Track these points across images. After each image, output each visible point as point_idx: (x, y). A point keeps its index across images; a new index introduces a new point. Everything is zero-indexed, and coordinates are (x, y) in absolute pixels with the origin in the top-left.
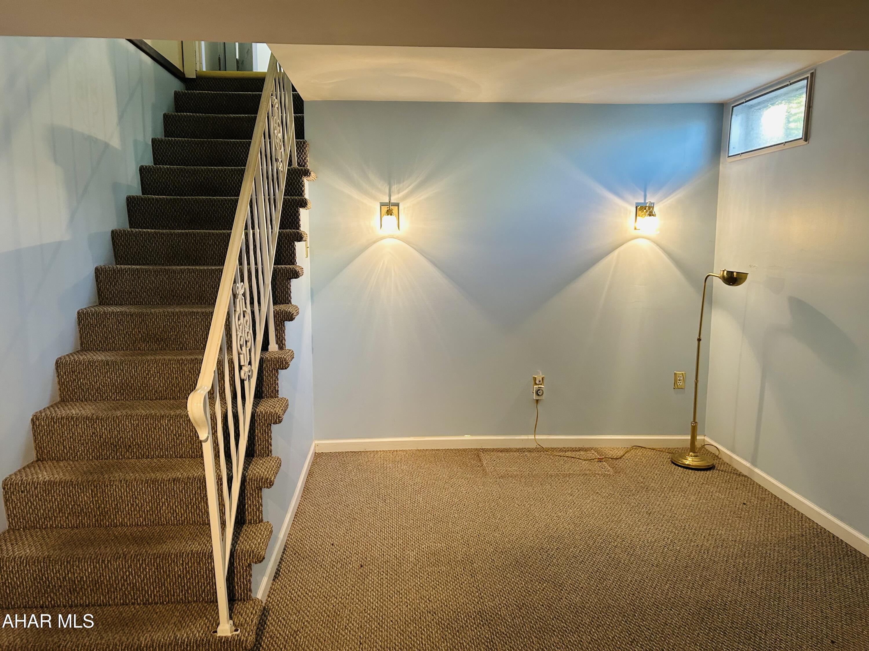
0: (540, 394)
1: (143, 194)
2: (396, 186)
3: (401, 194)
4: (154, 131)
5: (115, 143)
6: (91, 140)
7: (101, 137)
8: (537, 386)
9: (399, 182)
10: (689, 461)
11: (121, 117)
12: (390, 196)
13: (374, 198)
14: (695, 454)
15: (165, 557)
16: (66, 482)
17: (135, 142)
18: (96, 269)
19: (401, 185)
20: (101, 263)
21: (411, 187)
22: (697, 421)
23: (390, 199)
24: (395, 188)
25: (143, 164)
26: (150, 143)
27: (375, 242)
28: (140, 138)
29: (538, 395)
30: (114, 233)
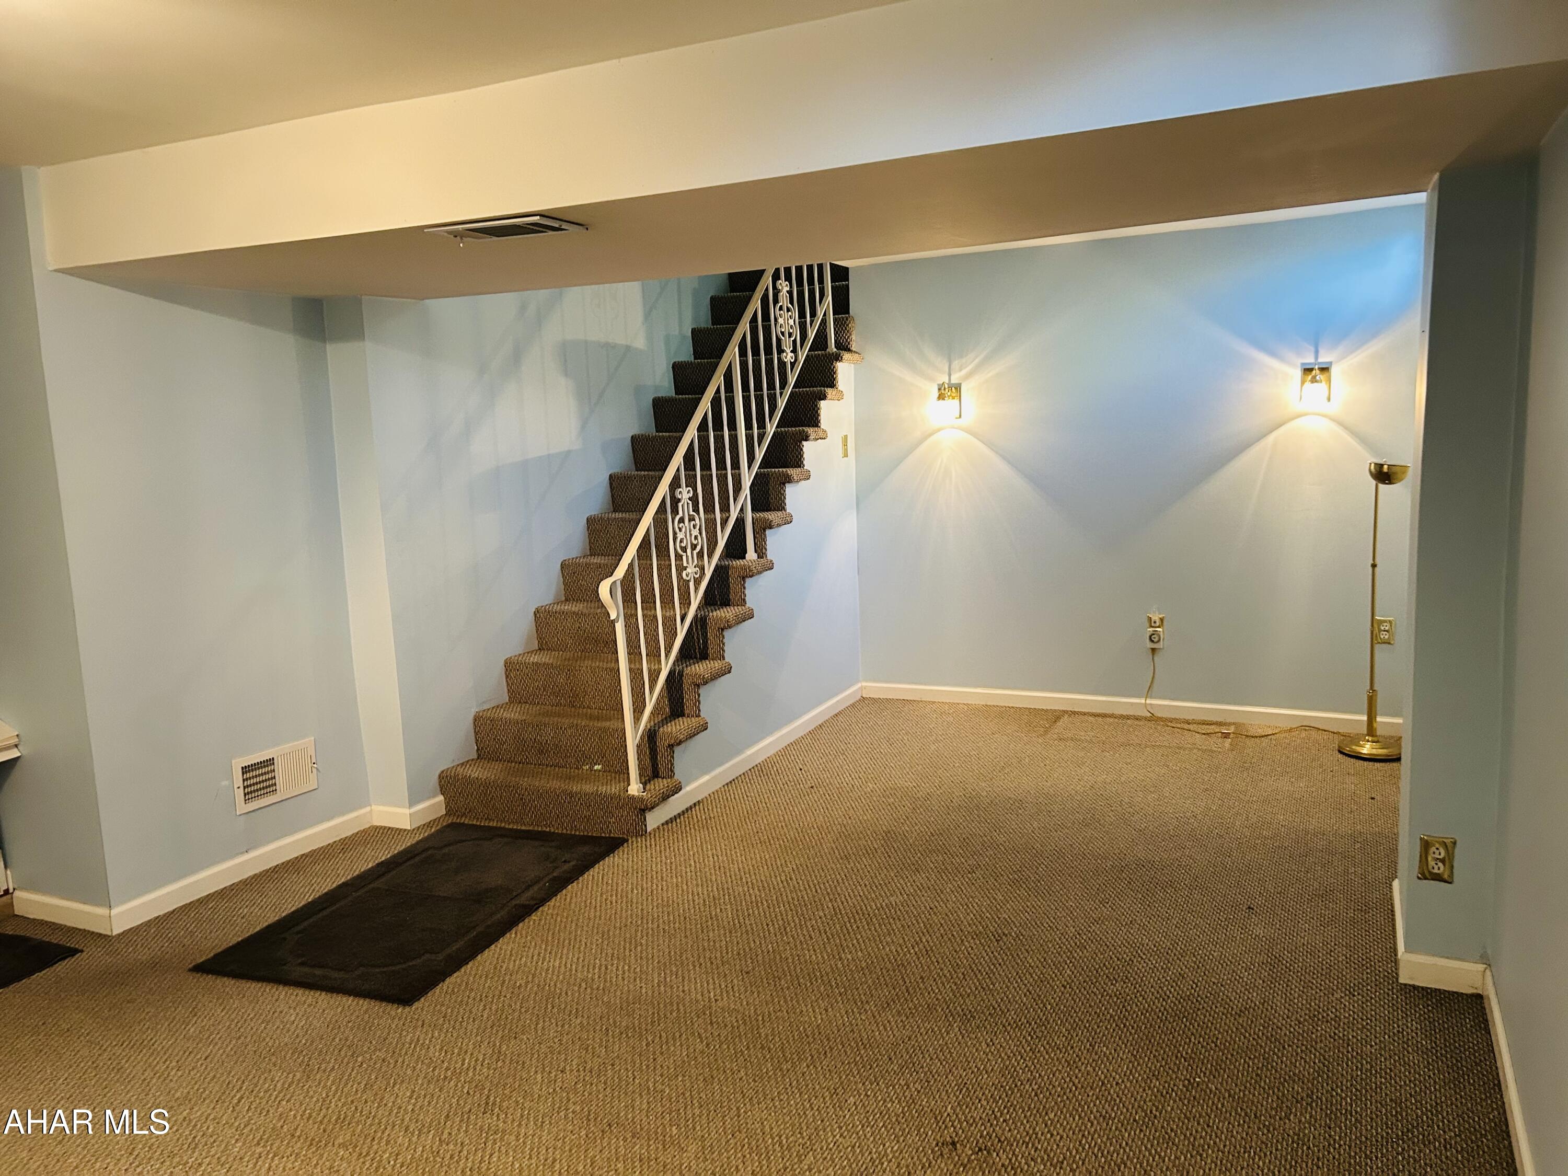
0: (1155, 640)
1: (676, 393)
2: (957, 362)
3: (964, 372)
4: (695, 319)
5: (640, 343)
6: (609, 347)
7: (621, 340)
8: (1151, 629)
9: (961, 357)
10: (1367, 749)
11: (647, 315)
12: (950, 375)
13: (932, 379)
14: (1375, 739)
15: (605, 730)
16: (548, 664)
17: (667, 339)
18: (611, 476)
19: (964, 360)
20: (616, 470)
21: (977, 361)
22: (1375, 688)
23: (950, 380)
24: (956, 364)
25: (677, 360)
26: (690, 334)
27: (930, 435)
28: (675, 331)
29: (1153, 641)
30: (634, 439)
